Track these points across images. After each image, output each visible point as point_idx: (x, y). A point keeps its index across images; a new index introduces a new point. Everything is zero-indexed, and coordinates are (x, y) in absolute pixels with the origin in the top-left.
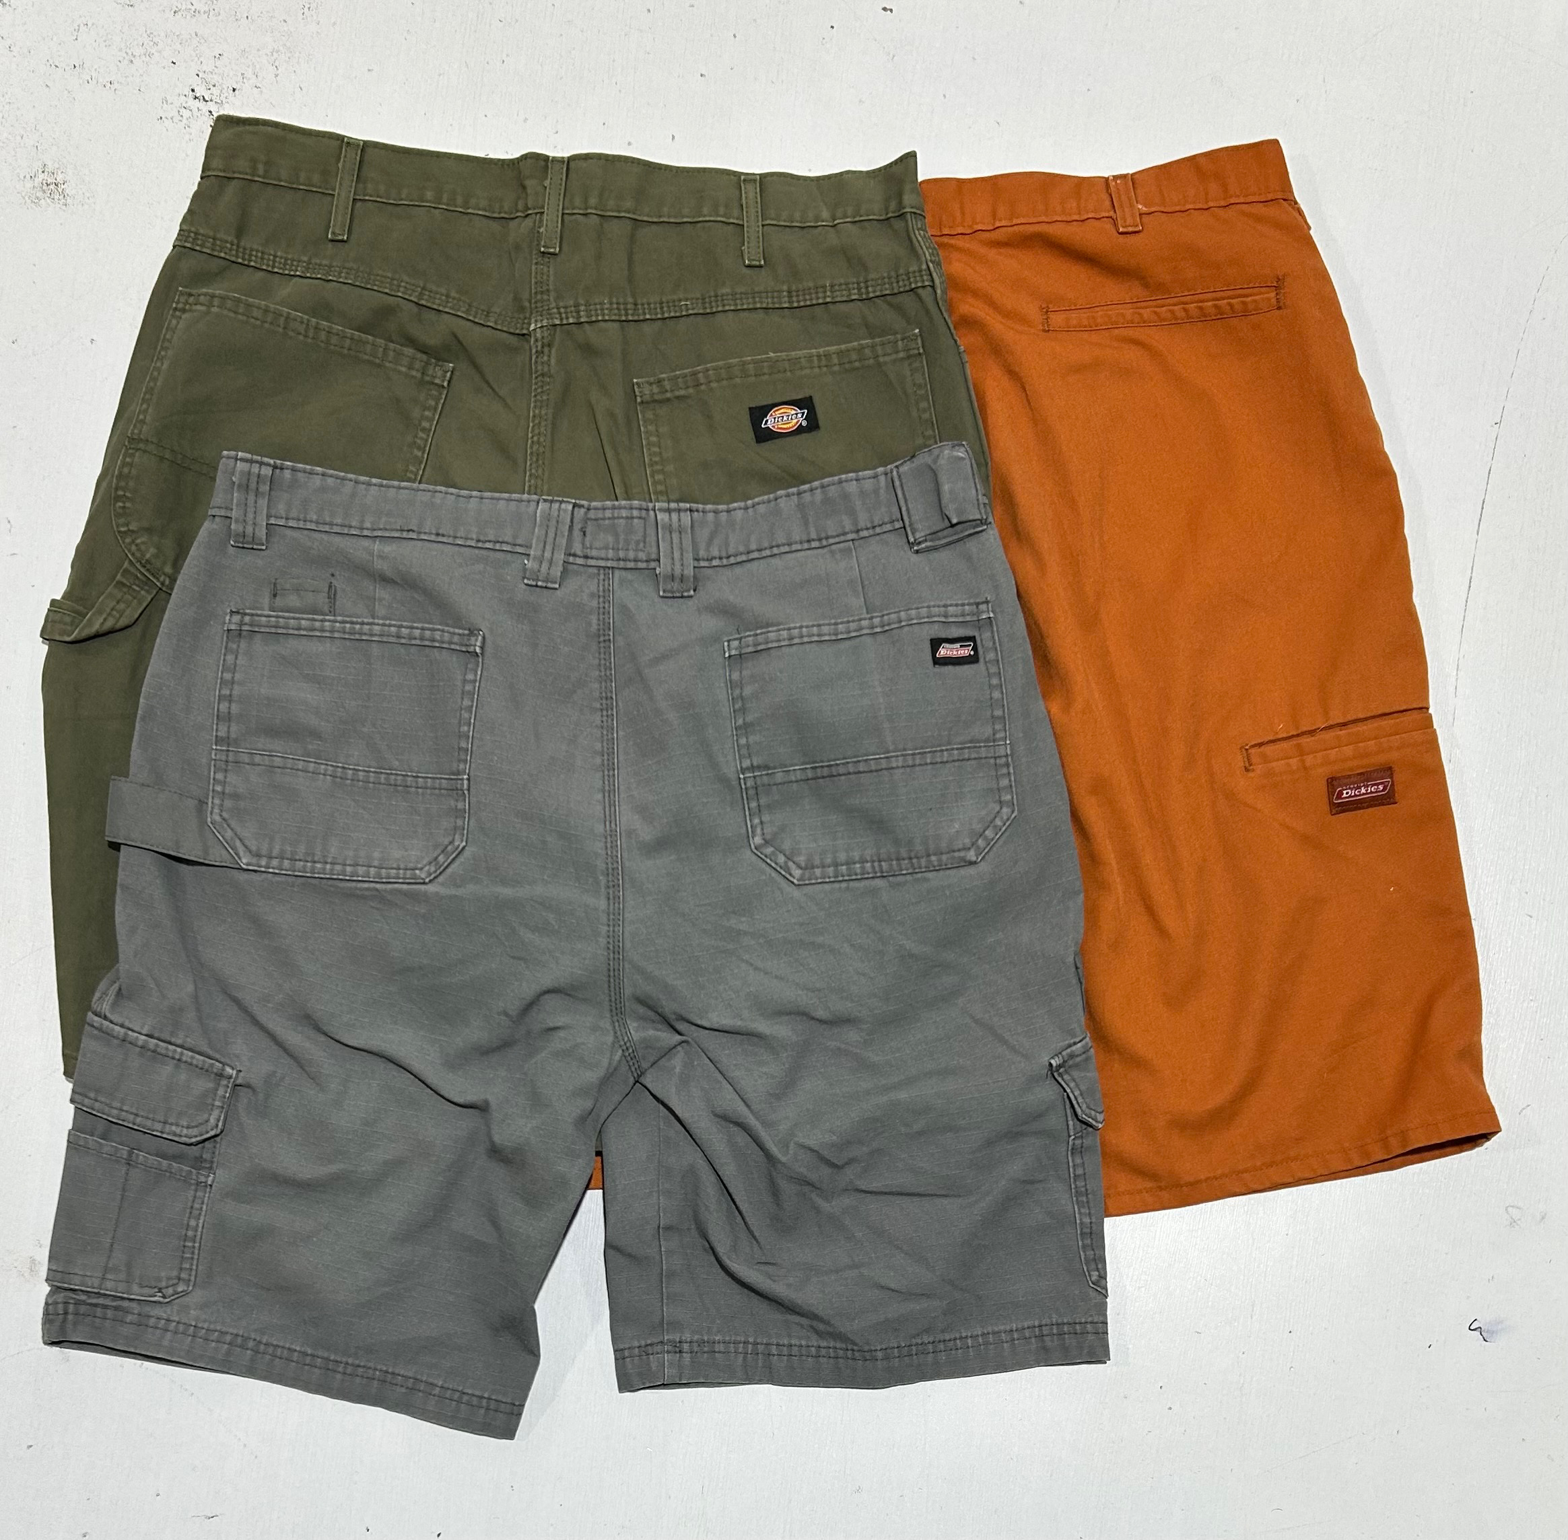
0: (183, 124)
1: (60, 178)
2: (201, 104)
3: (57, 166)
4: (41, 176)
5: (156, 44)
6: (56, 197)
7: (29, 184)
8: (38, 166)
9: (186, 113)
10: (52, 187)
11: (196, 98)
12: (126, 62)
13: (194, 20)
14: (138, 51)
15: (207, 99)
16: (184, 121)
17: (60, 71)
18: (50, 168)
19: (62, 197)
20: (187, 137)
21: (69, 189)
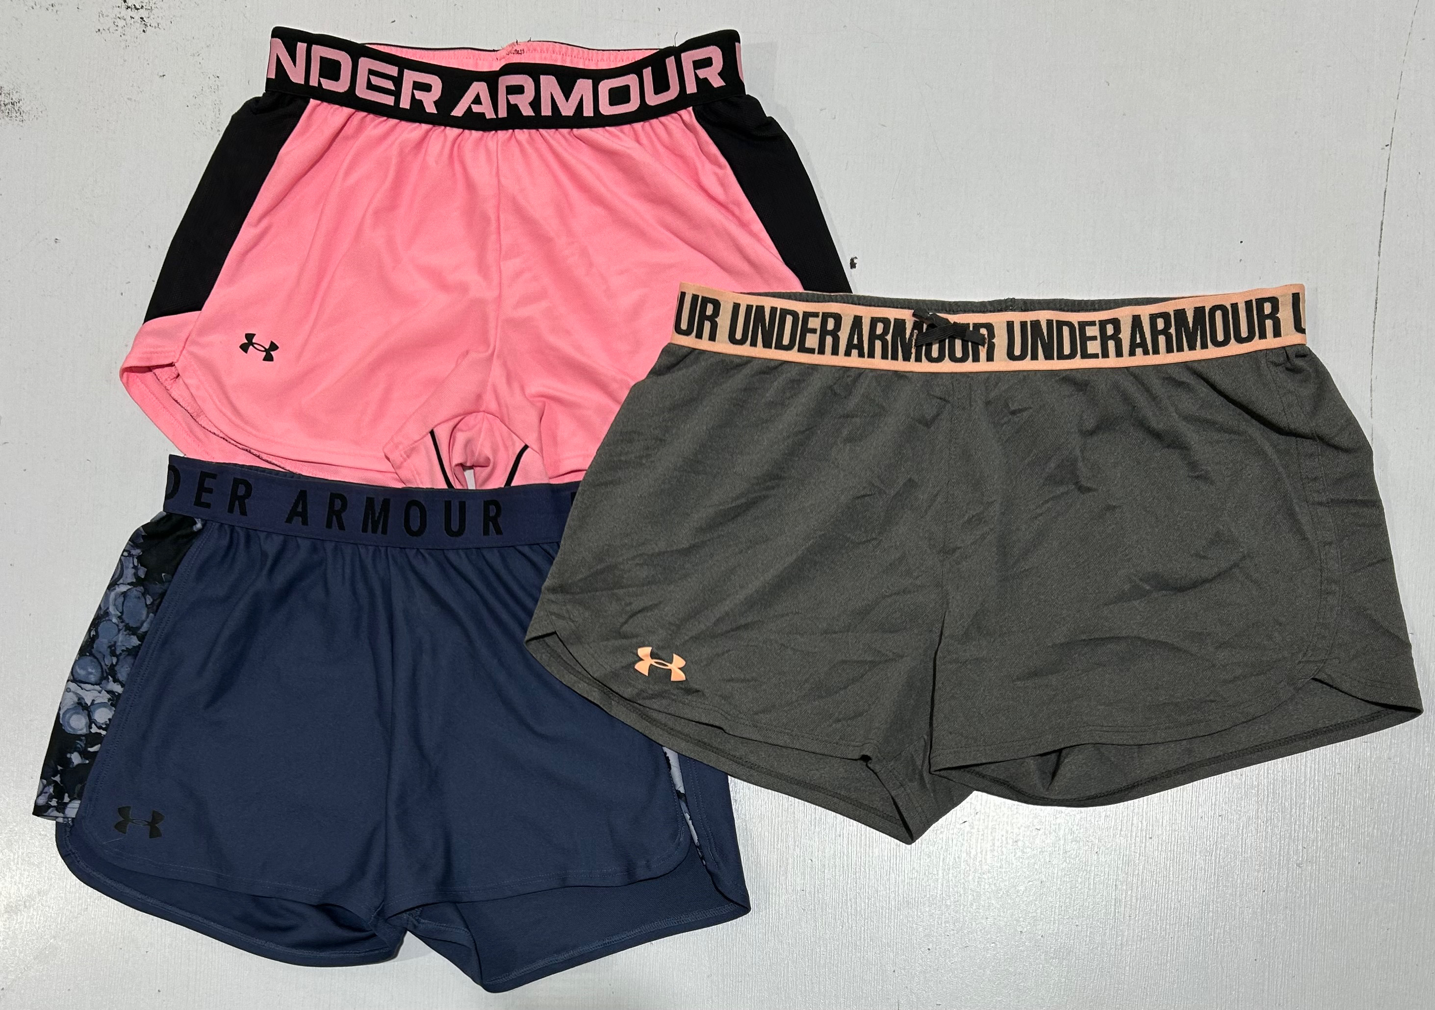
0: (119, 33)
1: (15, 98)
2: (133, 13)
3: (12, 87)
6: (14, 115)
9: (121, 23)
10: (10, 106)
11: (128, 7)
15: (138, 7)
16: (120, 29)
18: (6, 89)
19: (19, 114)
20: (123, 44)
21: (24, 106)
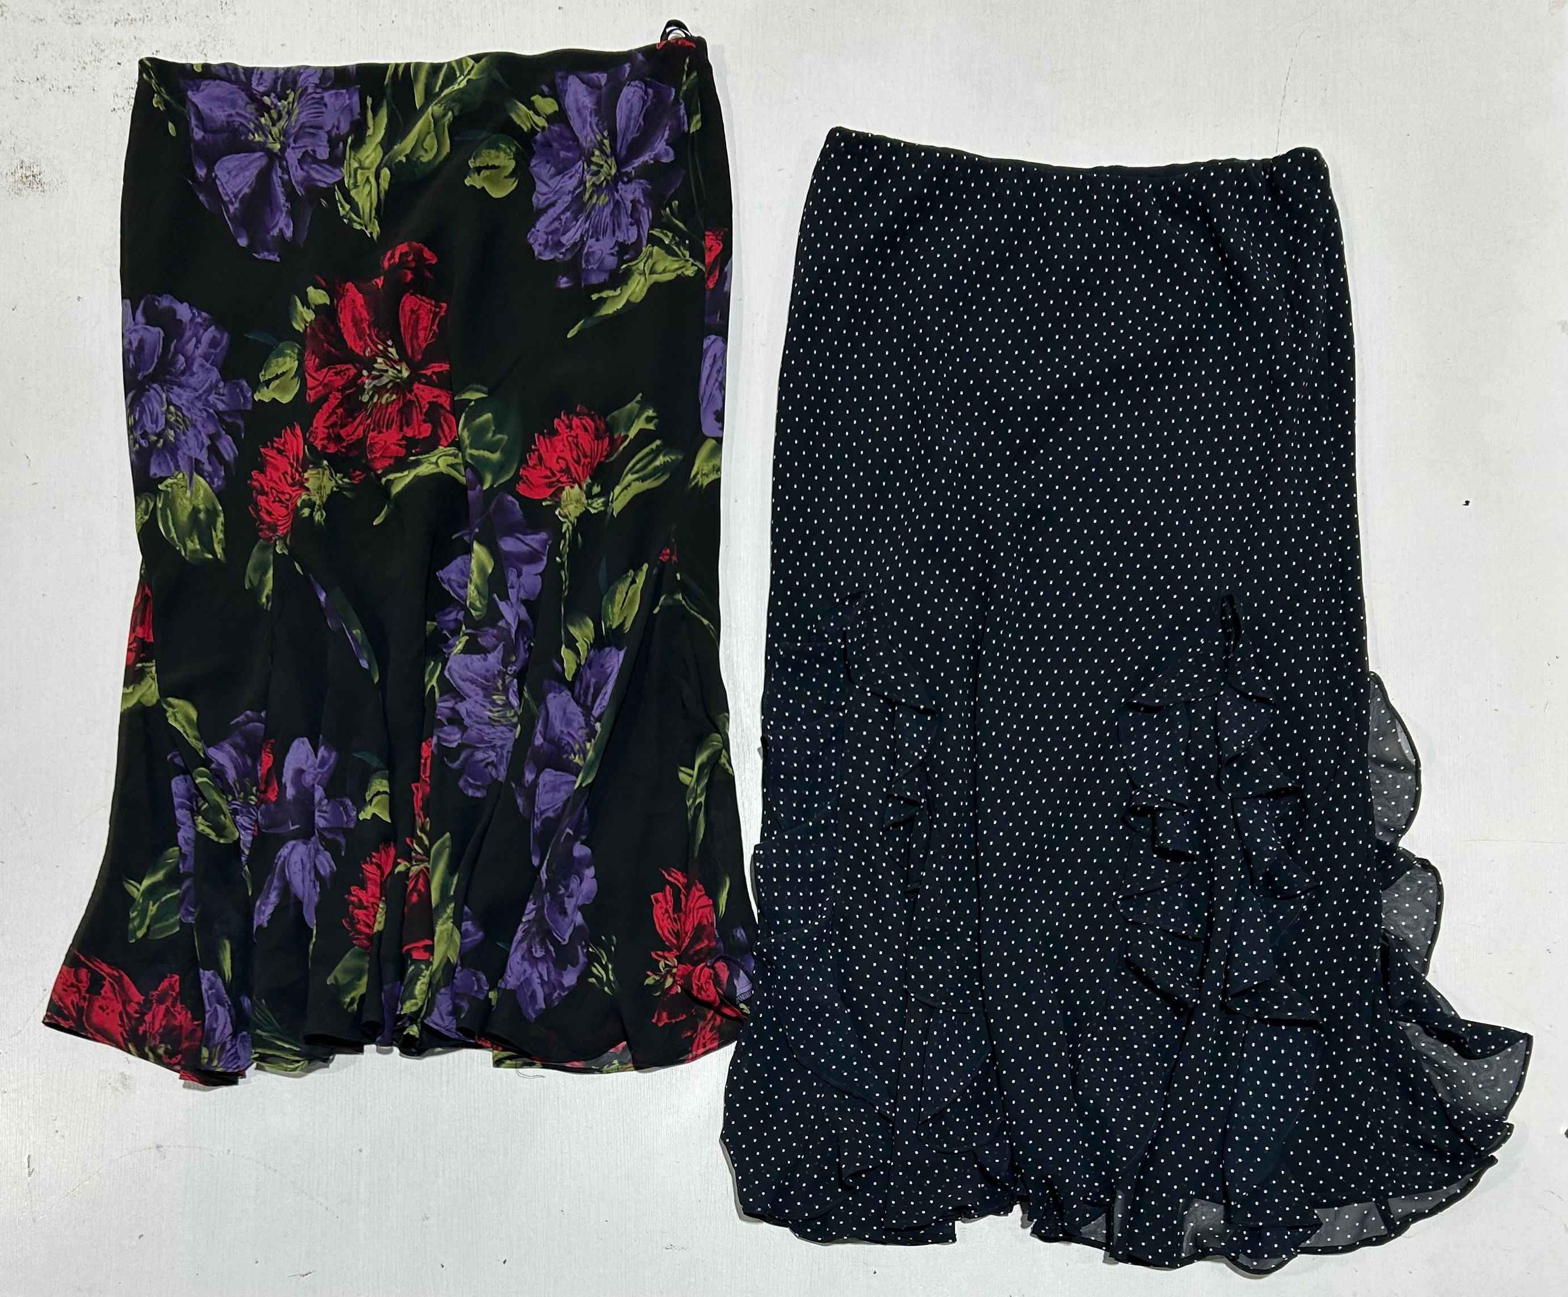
1: (36, 171)
3: (32, 160)
4: (20, 171)
5: (103, 51)
6: (35, 186)
7: (11, 179)
8: (16, 163)
10: (31, 178)
12: (79, 69)
13: (132, 27)
14: (87, 61)
17: (26, 84)
18: (27, 163)
19: (39, 185)
21: (44, 178)
